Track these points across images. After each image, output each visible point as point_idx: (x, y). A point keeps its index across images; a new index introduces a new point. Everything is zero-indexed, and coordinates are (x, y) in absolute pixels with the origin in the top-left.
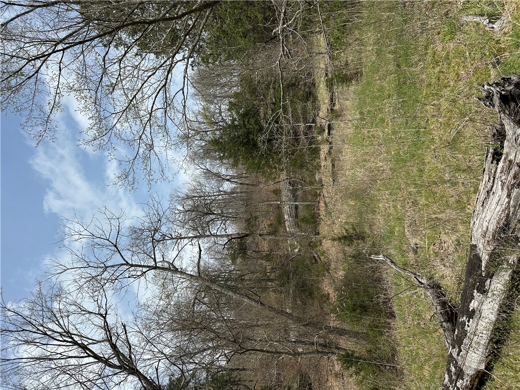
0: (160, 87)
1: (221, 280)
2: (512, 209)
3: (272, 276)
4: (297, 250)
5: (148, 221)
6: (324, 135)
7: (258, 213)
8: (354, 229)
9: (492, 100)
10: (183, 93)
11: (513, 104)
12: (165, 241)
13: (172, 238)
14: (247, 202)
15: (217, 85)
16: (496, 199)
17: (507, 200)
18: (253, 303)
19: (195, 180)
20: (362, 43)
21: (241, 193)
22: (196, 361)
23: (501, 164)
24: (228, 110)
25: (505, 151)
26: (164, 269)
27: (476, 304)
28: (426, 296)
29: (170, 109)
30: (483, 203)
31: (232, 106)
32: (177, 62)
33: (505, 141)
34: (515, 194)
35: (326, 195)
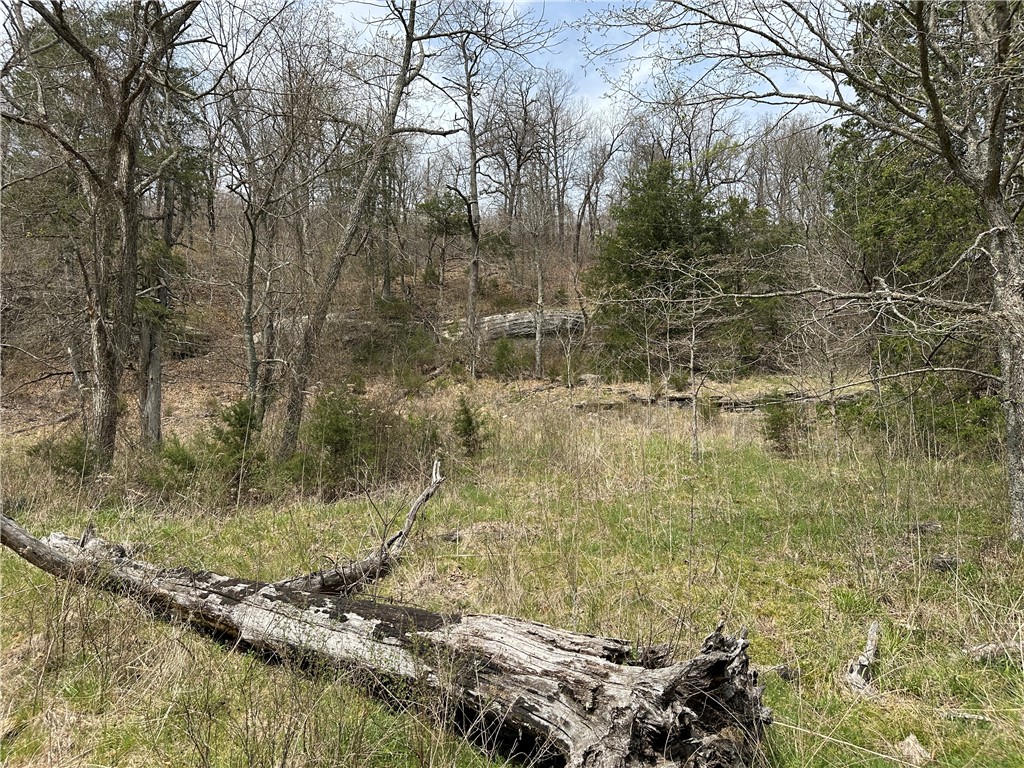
0: (783, 44)
1: (384, 182)
2: (523, 678)
3: (395, 286)
4: (447, 336)
5: (506, 23)
6: (670, 391)
7: (518, 259)
8: (486, 438)
9: (716, 649)
10: (770, 95)
11: (707, 683)
12: (463, 60)
13: (469, 76)
14: (543, 238)
15: (785, 175)
16: (541, 654)
17: (539, 670)
18: (343, 242)
19: (589, 127)
20: (846, 458)
21: (562, 225)
22: (224, 128)
23: (603, 661)
24: (731, 198)
25: (625, 668)
26: (408, 57)
27: (356, 623)
28: (368, 553)
29: (738, 66)
30: (534, 634)
31: (738, 206)
32: (833, 80)
33: (643, 668)
34: (549, 682)
35: (554, 392)
